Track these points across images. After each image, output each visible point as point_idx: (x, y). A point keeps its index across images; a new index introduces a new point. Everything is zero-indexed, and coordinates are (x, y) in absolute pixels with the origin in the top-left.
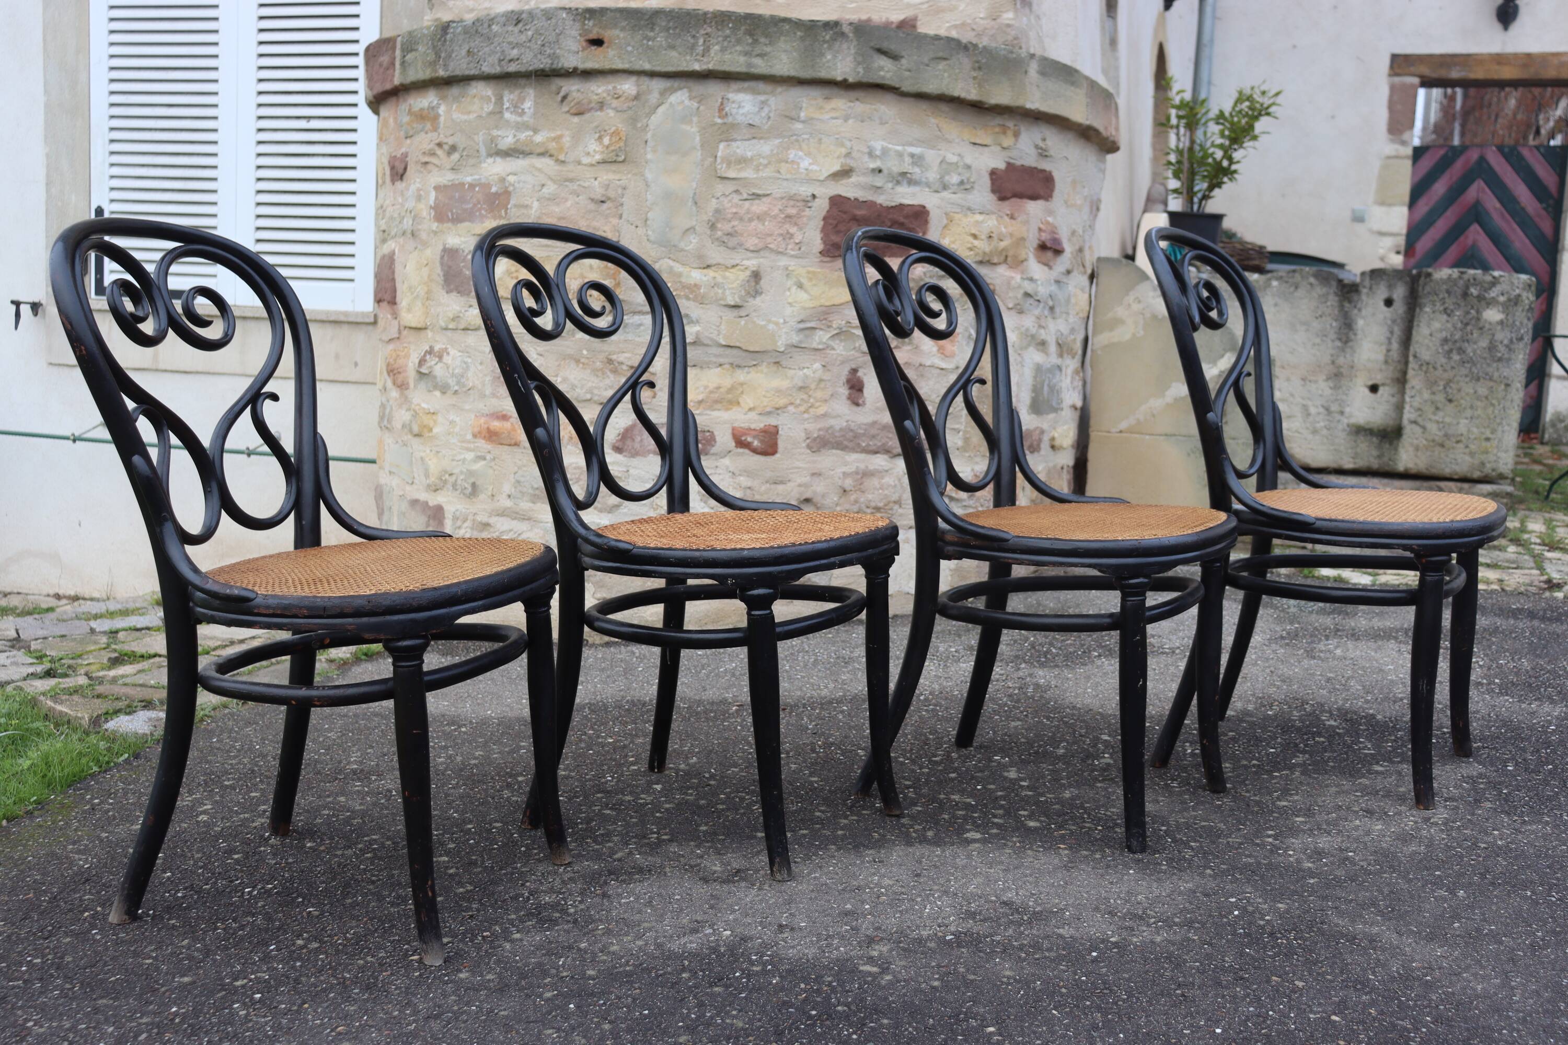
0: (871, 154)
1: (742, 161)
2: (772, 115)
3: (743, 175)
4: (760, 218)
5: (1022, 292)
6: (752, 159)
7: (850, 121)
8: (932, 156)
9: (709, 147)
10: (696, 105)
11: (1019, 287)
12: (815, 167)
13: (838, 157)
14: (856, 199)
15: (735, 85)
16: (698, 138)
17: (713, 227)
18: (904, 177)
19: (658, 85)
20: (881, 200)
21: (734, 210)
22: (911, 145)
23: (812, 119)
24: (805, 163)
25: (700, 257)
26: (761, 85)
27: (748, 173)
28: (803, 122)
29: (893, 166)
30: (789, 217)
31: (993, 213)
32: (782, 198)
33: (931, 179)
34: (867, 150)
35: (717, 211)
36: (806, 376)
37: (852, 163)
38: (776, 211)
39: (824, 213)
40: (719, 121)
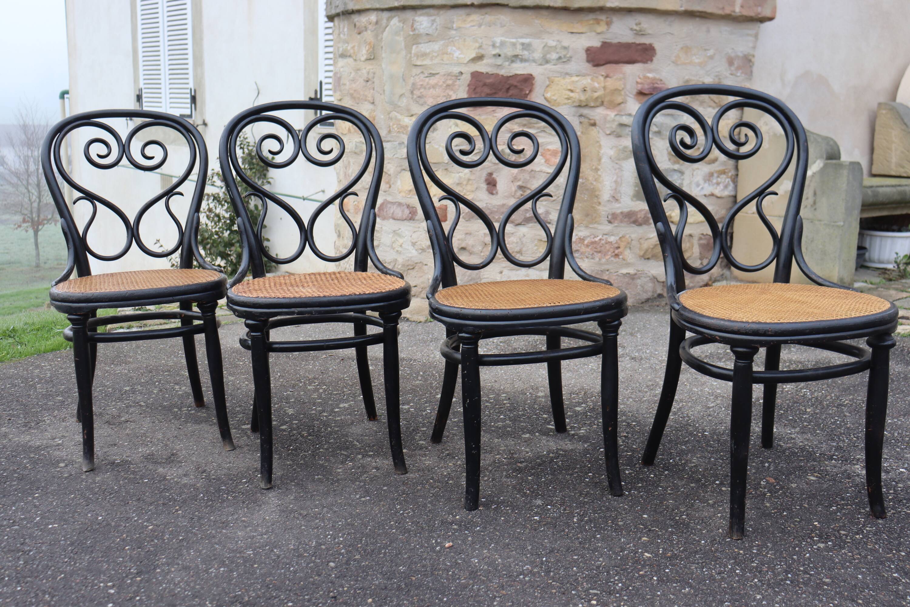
0: (494, 46)
1: (424, 55)
2: (438, 27)
3: (424, 63)
4: (434, 87)
5: (616, 123)
6: (429, 53)
7: (483, 27)
8: (537, 44)
9: (408, 48)
10: (402, 25)
11: (614, 120)
12: (462, 56)
13: (475, 49)
14: (487, 73)
15: (419, 12)
16: (403, 44)
17: (412, 92)
18: (516, 58)
19: (386, 15)
20: (503, 72)
21: (421, 83)
22: (522, 37)
23: (460, 28)
24: (457, 54)
25: (408, 110)
26: (432, 11)
27: (427, 62)
28: (456, 30)
29: (509, 51)
30: (448, 86)
31: (588, 75)
32: (444, 75)
33: (536, 58)
34: (491, 43)
35: (414, 84)
36: (460, 177)
37: (482, 52)
38: (441, 83)
39: (468, 82)
40: (411, 33)
